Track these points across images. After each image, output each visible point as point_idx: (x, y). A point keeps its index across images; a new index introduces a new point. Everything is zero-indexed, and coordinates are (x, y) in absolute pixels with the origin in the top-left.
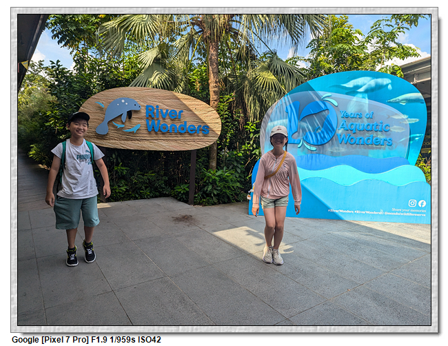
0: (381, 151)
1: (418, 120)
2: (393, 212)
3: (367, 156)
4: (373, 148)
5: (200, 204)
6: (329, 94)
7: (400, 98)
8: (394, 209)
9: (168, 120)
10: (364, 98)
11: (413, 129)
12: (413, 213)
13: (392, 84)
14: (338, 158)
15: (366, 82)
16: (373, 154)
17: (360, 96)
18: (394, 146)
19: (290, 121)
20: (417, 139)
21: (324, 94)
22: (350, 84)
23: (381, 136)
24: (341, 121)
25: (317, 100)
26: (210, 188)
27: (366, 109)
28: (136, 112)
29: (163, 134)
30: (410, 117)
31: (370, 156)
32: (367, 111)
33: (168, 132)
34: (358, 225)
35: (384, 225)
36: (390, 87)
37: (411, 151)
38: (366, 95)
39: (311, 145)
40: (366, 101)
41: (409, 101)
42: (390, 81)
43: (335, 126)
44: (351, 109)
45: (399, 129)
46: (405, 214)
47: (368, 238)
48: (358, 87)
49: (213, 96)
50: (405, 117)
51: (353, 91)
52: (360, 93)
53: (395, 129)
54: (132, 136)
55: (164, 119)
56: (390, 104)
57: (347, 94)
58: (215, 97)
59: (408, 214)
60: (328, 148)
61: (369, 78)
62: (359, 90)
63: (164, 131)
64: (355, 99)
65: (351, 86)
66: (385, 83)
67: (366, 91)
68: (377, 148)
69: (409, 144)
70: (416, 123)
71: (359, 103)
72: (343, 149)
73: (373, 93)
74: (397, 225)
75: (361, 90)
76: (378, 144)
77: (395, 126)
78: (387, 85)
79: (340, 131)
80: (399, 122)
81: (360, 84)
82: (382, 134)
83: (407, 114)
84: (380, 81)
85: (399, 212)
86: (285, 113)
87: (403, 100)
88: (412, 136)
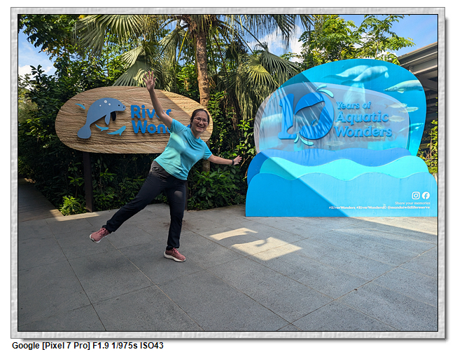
0: (381, 143)
1: (417, 108)
2: (396, 206)
3: (367, 148)
4: (372, 140)
5: (194, 209)
6: (324, 85)
7: (398, 86)
8: (397, 203)
9: (155, 121)
10: (360, 87)
11: (412, 118)
12: (417, 206)
13: (389, 72)
14: (337, 152)
15: (362, 71)
16: (373, 146)
17: (356, 85)
18: (393, 137)
19: (285, 116)
20: (417, 128)
21: (319, 85)
22: (346, 74)
24: (338, 113)
25: (313, 91)
26: (204, 190)
27: (363, 99)
28: (121, 113)
29: (151, 135)
30: (408, 106)
31: (369, 148)
32: (364, 101)
33: (156, 133)
34: (361, 221)
35: (388, 220)
36: (387, 75)
37: (412, 141)
38: (363, 84)
39: (308, 139)
40: (363, 91)
41: (407, 89)
42: (387, 69)
43: (332, 118)
44: (348, 100)
45: (398, 118)
46: (409, 207)
47: (372, 234)
48: (354, 76)
49: (202, 94)
50: (404, 105)
51: (349, 81)
52: (356, 82)
53: (394, 118)
54: (117, 139)
55: (151, 119)
56: (387, 92)
57: (343, 84)
58: (205, 95)
59: (412, 207)
60: (326, 142)
61: (364, 67)
62: (355, 80)
63: (151, 132)
64: (351, 89)
65: (347, 76)
66: (381, 71)
67: (363, 80)
68: (376, 140)
69: (410, 134)
70: (415, 112)
71: (356, 94)
72: (341, 143)
73: (369, 82)
74: (401, 219)
75: (357, 79)
76: (377, 135)
77: (394, 116)
78: (384, 73)
79: (337, 124)
80: (398, 111)
81: (355, 73)
82: (381, 124)
83: (405, 103)
84: (376, 69)
85: (402, 206)
86: (279, 107)
87: (400, 88)
88: (412, 125)
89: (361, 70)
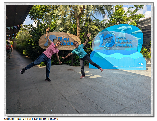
0: (129, 48)
1: (140, 39)
2: (133, 67)
3: (125, 50)
4: (127, 48)
5: (75, 66)
6: (113, 32)
7: (135, 32)
9: (65, 41)
10: (123, 32)
11: (139, 41)
12: (139, 67)
13: (132, 28)
14: (116, 51)
15: (124, 28)
18: (133, 47)
19: (101, 40)
20: (140, 44)
21: (111, 32)
23: (129, 44)
24: (117, 40)
25: (109, 34)
26: (78, 61)
27: (124, 36)
34: (122, 70)
35: (130, 70)
38: (124, 32)
39: (107, 47)
41: (137, 33)
43: (115, 41)
44: (120, 36)
45: (135, 41)
47: (123, 74)
48: (122, 29)
49: (78, 34)
50: (137, 38)
51: (120, 31)
56: (131, 34)
57: (118, 31)
60: (113, 48)
61: (125, 26)
62: (122, 30)
63: (64, 44)
64: (121, 33)
66: (130, 28)
67: (124, 30)
69: (138, 46)
72: (117, 48)
73: (126, 31)
74: (134, 70)
76: (128, 46)
77: (133, 41)
79: (116, 43)
80: (135, 39)
82: (129, 43)
84: (128, 27)
85: (135, 67)
86: (99, 38)
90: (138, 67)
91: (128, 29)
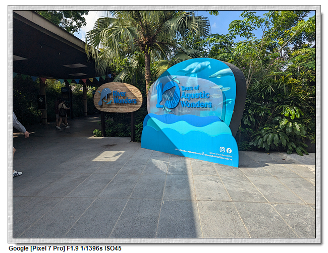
0: (208, 112)
1: (229, 88)
2: (210, 154)
4: (201, 110)
6: (175, 76)
7: (217, 73)
10: (195, 76)
12: (223, 157)
13: (211, 65)
16: (203, 114)
17: (193, 75)
19: (158, 95)
20: (230, 102)
22: (187, 69)
23: (206, 101)
25: (170, 81)
30: (224, 87)
31: (201, 115)
36: (210, 67)
37: (227, 111)
38: (196, 74)
39: (168, 108)
40: (196, 78)
41: (222, 75)
42: (210, 63)
43: (179, 96)
44: (188, 85)
45: (218, 95)
46: (218, 157)
48: (191, 70)
51: (188, 73)
52: (193, 73)
53: (215, 96)
57: (186, 75)
60: (177, 110)
61: (197, 63)
63: (120, 103)
64: (190, 78)
65: (188, 70)
66: (207, 65)
67: (196, 72)
68: (203, 110)
70: (228, 91)
71: (192, 81)
73: (200, 73)
75: (193, 71)
76: (204, 106)
77: (215, 94)
78: (208, 66)
80: (216, 91)
81: (192, 68)
83: (222, 85)
84: (203, 63)
85: (214, 155)
86: (156, 90)
87: (218, 75)
88: (227, 100)
89: (195, 66)
90: (221, 156)
91: (203, 68)
